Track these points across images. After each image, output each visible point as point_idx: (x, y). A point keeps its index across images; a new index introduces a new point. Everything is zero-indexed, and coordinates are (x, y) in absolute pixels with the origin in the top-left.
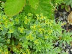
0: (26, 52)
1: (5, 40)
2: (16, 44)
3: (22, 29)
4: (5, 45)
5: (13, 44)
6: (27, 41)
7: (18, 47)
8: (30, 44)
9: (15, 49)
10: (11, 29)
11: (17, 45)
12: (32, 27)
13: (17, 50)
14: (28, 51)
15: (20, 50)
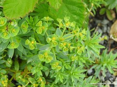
0: (37, 83)
1: (4, 61)
2: (22, 69)
3: (33, 42)
4: (3, 69)
5: (17, 68)
6: (40, 64)
7: (24, 74)
8: (46, 68)
9: (19, 77)
10: (13, 42)
11: (23, 71)
12: (50, 39)
13: (23, 78)
14: (42, 80)
15: (27, 79)
